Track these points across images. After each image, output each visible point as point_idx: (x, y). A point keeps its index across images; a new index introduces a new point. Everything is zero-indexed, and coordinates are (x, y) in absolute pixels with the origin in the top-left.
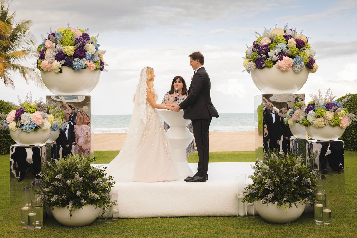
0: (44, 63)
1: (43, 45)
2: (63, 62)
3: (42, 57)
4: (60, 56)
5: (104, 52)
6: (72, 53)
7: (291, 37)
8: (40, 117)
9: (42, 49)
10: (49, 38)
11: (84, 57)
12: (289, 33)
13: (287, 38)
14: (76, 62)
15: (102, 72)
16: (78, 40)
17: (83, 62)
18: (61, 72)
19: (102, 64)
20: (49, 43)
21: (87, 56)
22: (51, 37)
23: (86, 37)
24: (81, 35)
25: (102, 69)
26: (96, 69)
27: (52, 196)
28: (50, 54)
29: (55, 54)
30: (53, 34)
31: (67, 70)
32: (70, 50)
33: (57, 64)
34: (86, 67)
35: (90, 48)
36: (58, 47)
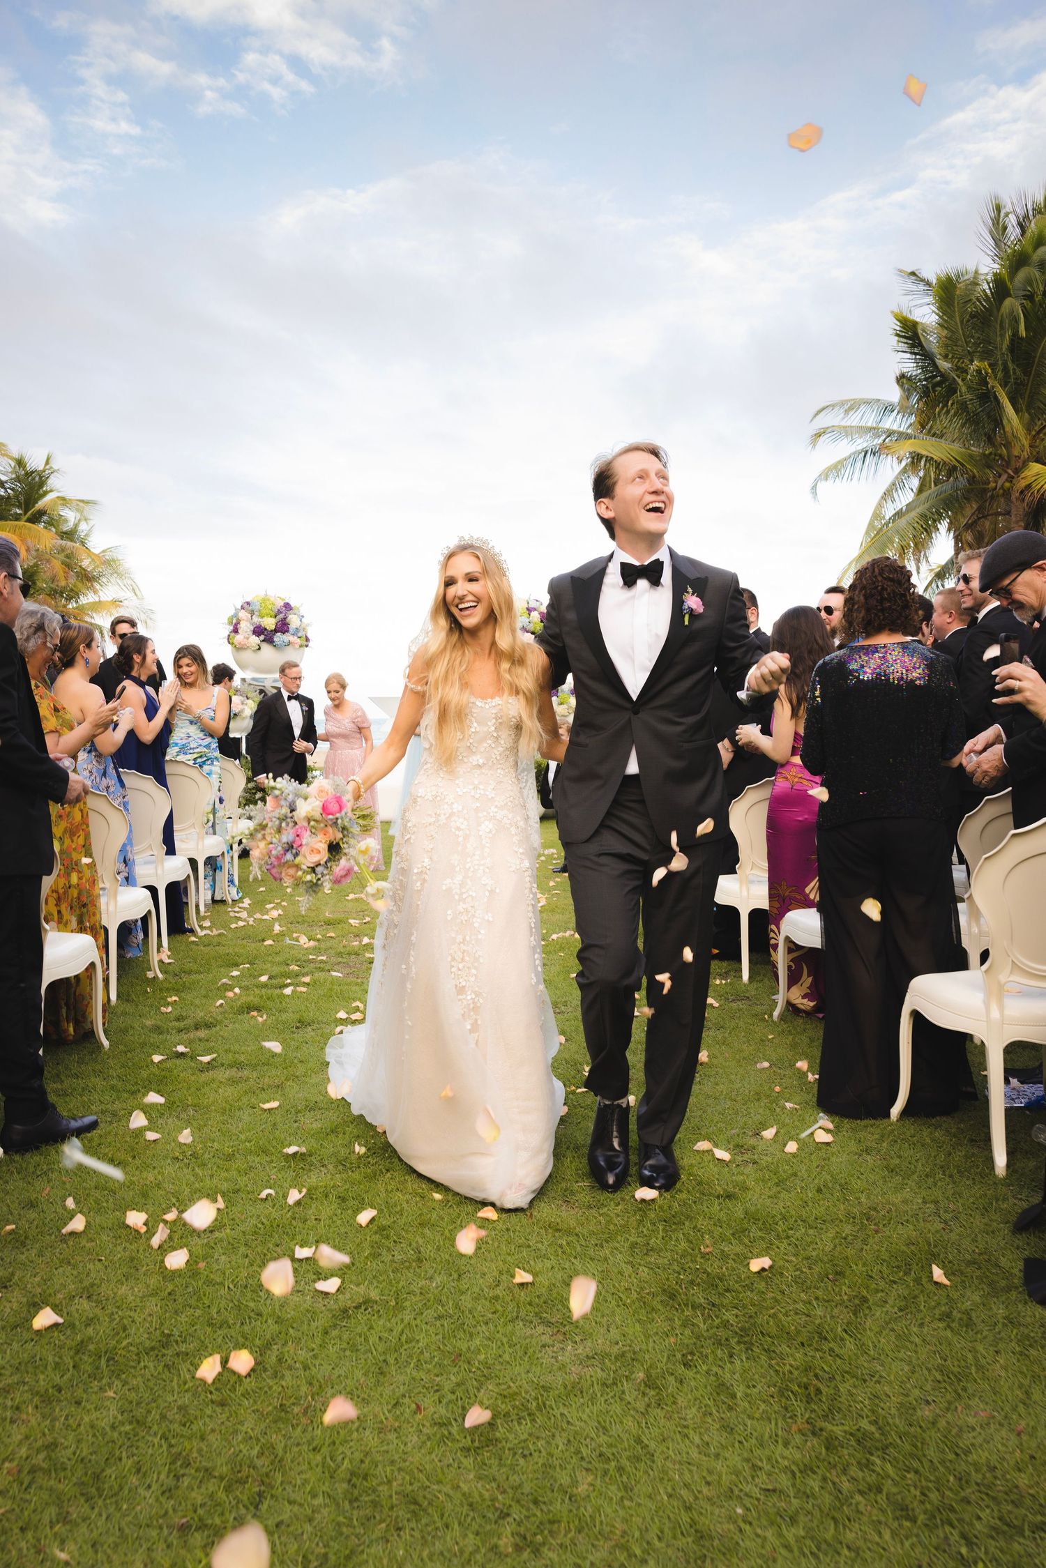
0: (238, 638)
1: (236, 615)
2: (262, 637)
3: (236, 631)
4: (258, 631)
5: (308, 625)
6: (273, 627)
7: (535, 609)
8: (239, 702)
9: (234, 621)
10: (242, 608)
11: (287, 631)
12: (532, 605)
13: (529, 610)
14: (278, 638)
15: (306, 649)
16: (279, 612)
17: (286, 638)
18: (259, 649)
19: (307, 640)
20: (243, 615)
21: (291, 630)
22: (245, 605)
23: (287, 606)
24: (282, 604)
25: (307, 646)
26: (301, 646)
27: (255, 794)
28: (246, 627)
29: (252, 628)
30: (248, 603)
31: (265, 647)
32: (270, 623)
33: (255, 640)
34: (289, 643)
35: (293, 621)
36: (256, 619)
